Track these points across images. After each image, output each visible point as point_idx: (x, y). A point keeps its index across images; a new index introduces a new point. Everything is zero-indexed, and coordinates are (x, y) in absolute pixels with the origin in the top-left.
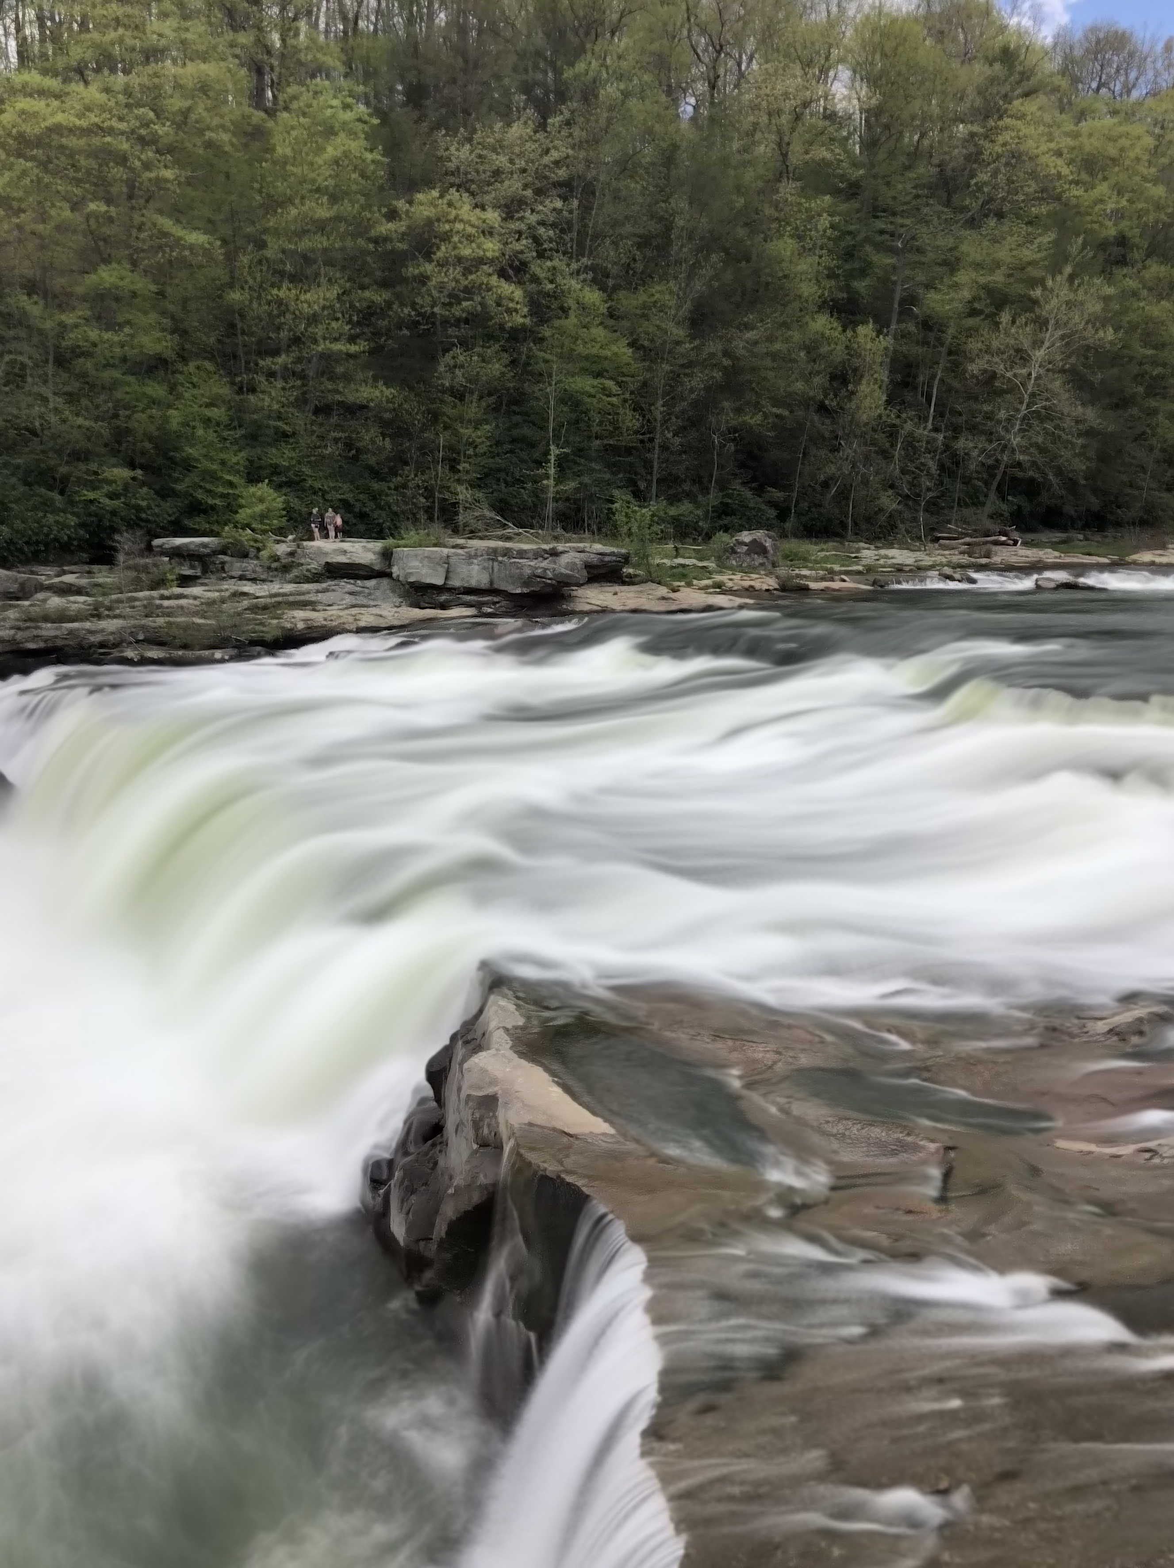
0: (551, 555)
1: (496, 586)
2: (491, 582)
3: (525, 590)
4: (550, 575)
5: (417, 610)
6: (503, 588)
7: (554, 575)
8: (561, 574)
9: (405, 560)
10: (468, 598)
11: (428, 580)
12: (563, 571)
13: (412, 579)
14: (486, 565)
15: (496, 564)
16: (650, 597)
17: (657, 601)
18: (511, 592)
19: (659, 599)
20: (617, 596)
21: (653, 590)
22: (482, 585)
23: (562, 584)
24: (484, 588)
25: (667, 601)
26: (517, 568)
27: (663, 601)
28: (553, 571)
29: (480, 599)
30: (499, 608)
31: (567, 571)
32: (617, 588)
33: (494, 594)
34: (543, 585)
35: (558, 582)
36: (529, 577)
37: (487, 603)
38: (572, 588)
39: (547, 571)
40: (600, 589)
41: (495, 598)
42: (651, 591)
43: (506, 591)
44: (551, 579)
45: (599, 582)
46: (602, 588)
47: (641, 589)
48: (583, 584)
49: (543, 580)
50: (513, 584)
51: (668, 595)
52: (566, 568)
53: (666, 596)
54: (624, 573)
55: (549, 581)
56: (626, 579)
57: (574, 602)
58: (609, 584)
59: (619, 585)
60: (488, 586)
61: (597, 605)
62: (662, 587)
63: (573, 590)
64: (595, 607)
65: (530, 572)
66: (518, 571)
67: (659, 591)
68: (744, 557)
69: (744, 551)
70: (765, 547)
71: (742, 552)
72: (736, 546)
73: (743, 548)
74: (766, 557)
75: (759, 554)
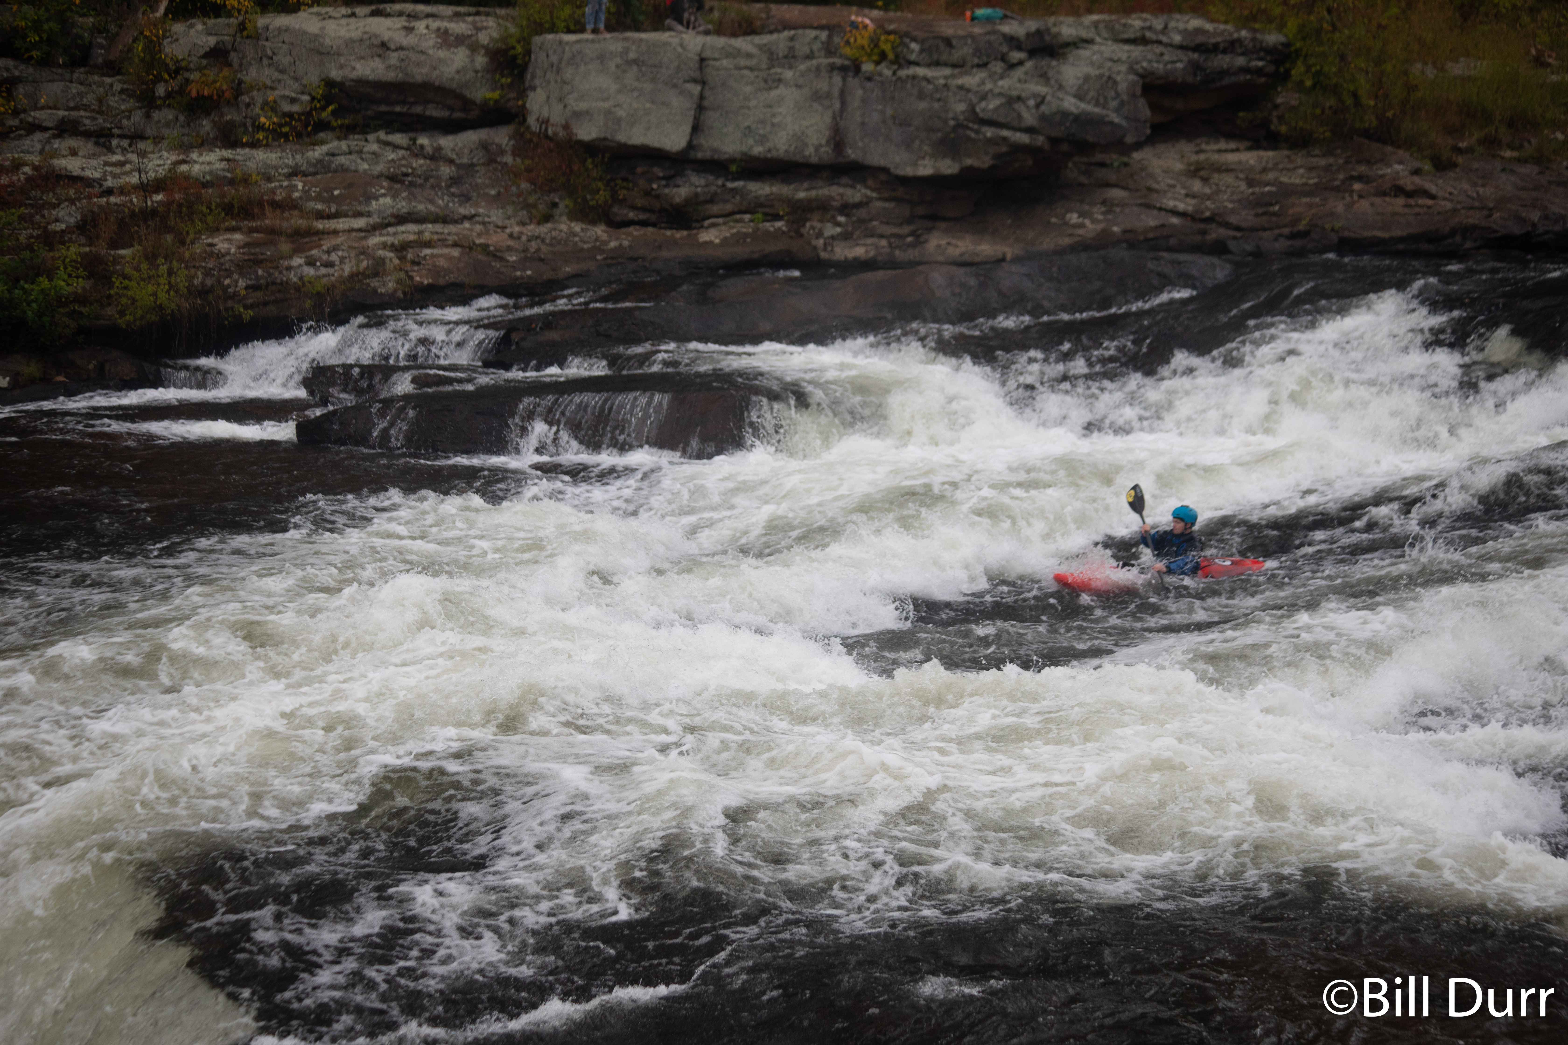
0: (1032, 53)
1: (852, 154)
2: (838, 141)
3: (948, 167)
4: (1029, 118)
5: (599, 231)
6: (875, 159)
8: (1065, 114)
9: (568, 73)
10: (762, 189)
11: (637, 136)
12: (1070, 104)
13: (586, 132)
14: (823, 85)
15: (853, 82)
16: (1357, 186)
17: (1378, 200)
18: (900, 172)
19: (1384, 194)
20: (1251, 183)
21: (1369, 162)
22: (810, 151)
23: (1065, 147)
24: (814, 160)
25: (1412, 201)
26: (921, 96)
27: (1401, 201)
28: (1038, 106)
29: (801, 195)
30: (861, 221)
31: (1083, 106)
32: (1250, 158)
33: (845, 180)
34: (1004, 149)
35: (1054, 141)
36: (959, 126)
37: (822, 207)
38: (1099, 157)
39: (1018, 106)
40: (1194, 158)
41: (849, 192)
42: (1362, 169)
43: (885, 170)
44: (1030, 130)
45: (1190, 135)
46: (1202, 157)
47: (1331, 160)
48: (1138, 146)
49: (1005, 133)
50: (908, 146)
51: (1417, 180)
52: (1080, 96)
53: (1410, 182)
54: (1276, 107)
55: (1023, 138)
56: (1283, 129)
57: (1104, 202)
58: (1223, 145)
59: (1256, 145)
60: (827, 154)
61: (1183, 215)
62: (1401, 152)
63: (1103, 165)
64: (1175, 220)
65: (961, 107)
66: (922, 105)
67: (1389, 165)
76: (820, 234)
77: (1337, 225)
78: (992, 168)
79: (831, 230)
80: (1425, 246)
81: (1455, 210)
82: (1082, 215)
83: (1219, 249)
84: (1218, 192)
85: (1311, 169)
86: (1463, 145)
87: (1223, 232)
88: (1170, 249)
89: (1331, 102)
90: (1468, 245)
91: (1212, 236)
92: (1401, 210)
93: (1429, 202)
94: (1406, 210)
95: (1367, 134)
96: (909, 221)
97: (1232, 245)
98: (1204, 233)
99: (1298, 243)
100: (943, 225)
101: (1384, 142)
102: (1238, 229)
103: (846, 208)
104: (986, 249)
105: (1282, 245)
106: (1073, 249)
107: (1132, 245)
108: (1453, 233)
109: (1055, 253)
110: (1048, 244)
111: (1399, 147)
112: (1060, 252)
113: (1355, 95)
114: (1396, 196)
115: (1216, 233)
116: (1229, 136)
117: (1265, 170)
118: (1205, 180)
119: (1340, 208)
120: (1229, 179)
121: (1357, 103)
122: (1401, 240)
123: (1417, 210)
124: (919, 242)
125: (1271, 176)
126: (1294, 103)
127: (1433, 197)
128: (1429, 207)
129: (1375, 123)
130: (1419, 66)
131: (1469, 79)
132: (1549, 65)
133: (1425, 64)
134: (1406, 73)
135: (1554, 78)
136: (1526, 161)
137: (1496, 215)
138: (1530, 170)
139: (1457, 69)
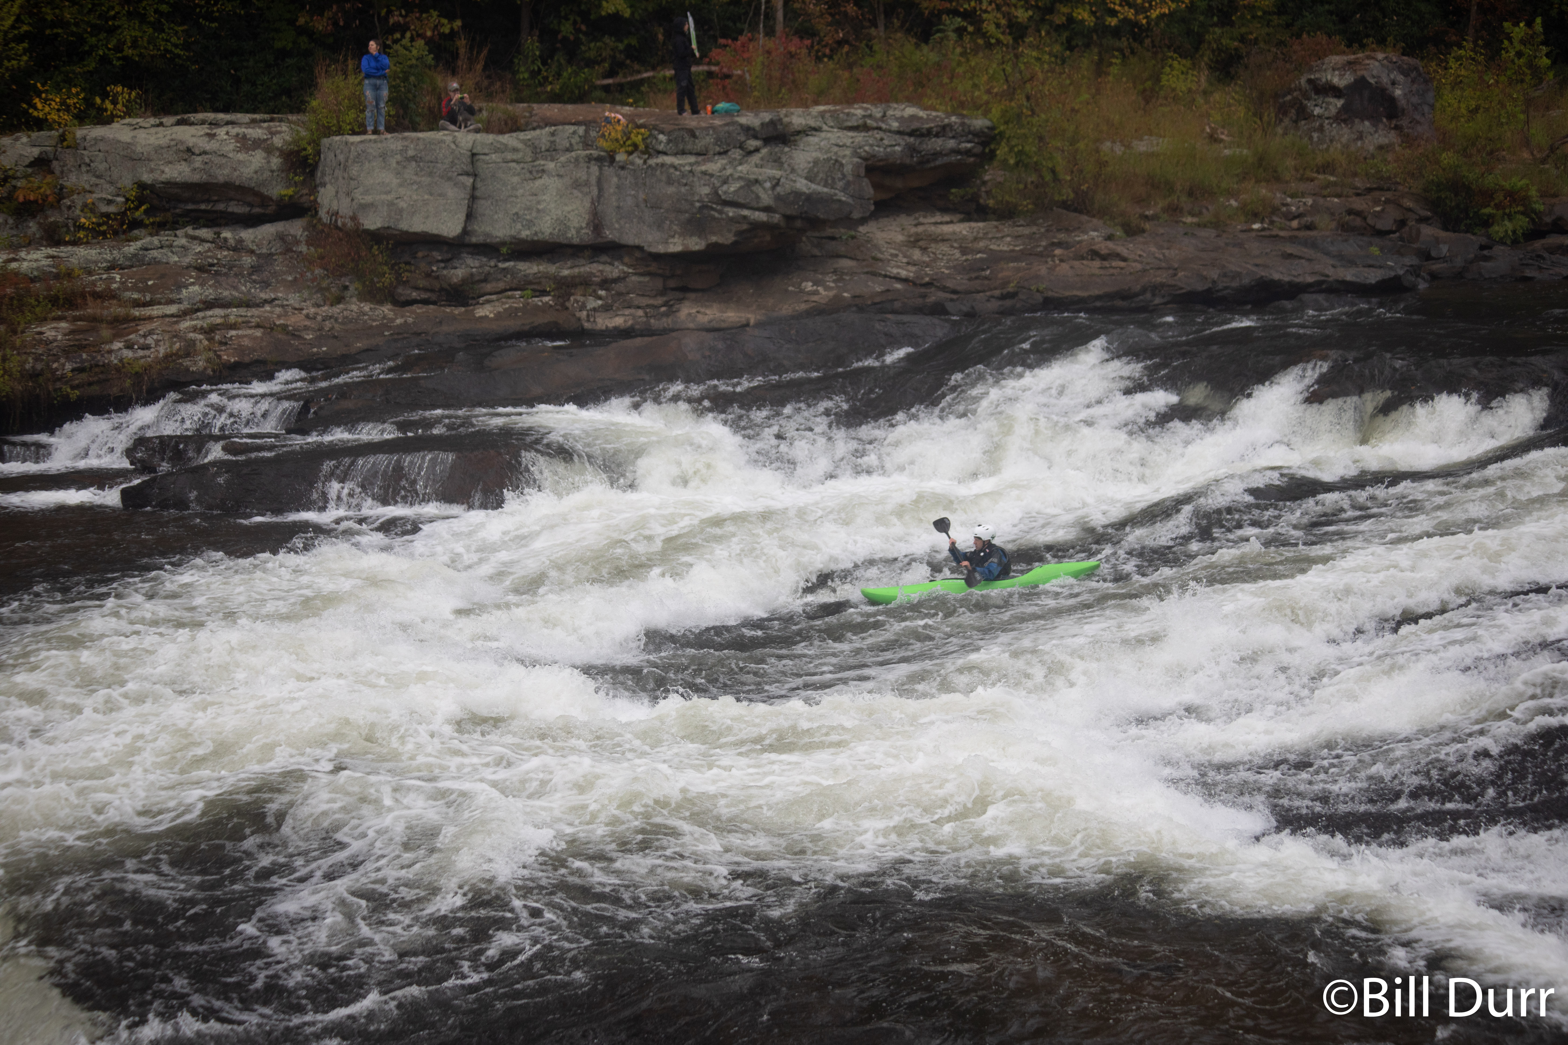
0: (767, 141)
1: (609, 235)
2: (597, 223)
3: (696, 244)
4: (766, 199)
5: (386, 310)
6: (630, 239)
7: (778, 198)
8: (798, 194)
9: (354, 170)
10: (530, 268)
11: (417, 225)
12: (802, 185)
13: (372, 222)
14: (582, 175)
15: (608, 171)
16: (1058, 252)
17: (1077, 264)
18: (653, 250)
19: (1083, 258)
20: (964, 251)
21: (1067, 230)
22: (572, 233)
23: (798, 224)
24: (576, 241)
25: (1106, 264)
26: (670, 182)
27: (1097, 263)
28: (773, 187)
29: (566, 272)
30: (620, 294)
31: (813, 186)
32: (963, 229)
33: (604, 258)
34: (745, 227)
35: (788, 218)
36: (704, 207)
37: (584, 283)
38: (829, 231)
39: (757, 188)
40: (913, 230)
41: (608, 268)
42: (1062, 236)
43: (640, 248)
44: (767, 209)
45: (909, 210)
46: (920, 229)
47: (1034, 229)
48: (863, 221)
49: (746, 212)
50: (659, 226)
51: (1110, 244)
52: (810, 178)
53: (1104, 247)
54: (984, 183)
55: (762, 216)
56: (991, 203)
57: (835, 272)
58: (938, 218)
59: (968, 217)
60: (587, 236)
61: (905, 280)
62: (1095, 221)
63: (833, 238)
64: (898, 286)
65: (706, 190)
66: (671, 190)
67: (1085, 232)
68: (1333, 130)
69: (1333, 111)
70: (1392, 100)
71: (1327, 114)
72: (1309, 99)
73: (1328, 103)
74: (1396, 128)
75: (1374, 119)
76: (583, 307)
77: (1042, 287)
78: (735, 243)
79: (592, 303)
80: (1119, 303)
81: (1144, 271)
82: (816, 283)
83: (938, 310)
84: (936, 259)
85: (1017, 237)
86: (1149, 213)
87: (942, 295)
88: (894, 312)
89: (1033, 178)
90: (1157, 301)
91: (932, 299)
92: (1097, 272)
93: (1122, 264)
94: (1102, 272)
95: (1065, 205)
96: (662, 293)
97: (949, 306)
98: (924, 296)
99: (1008, 303)
100: (692, 295)
101: (1081, 212)
102: (954, 292)
103: (605, 283)
104: (732, 315)
105: (994, 305)
106: (808, 314)
107: (861, 309)
108: (1144, 290)
109: (793, 317)
110: (786, 309)
111: (1094, 216)
112: (797, 317)
113: (1053, 171)
114: (1092, 259)
115: (935, 296)
116: (944, 210)
117: (976, 239)
118: (924, 250)
119: (1043, 270)
120: (944, 248)
121: (1056, 178)
122: (1098, 298)
123: (1112, 271)
124: (671, 312)
125: (981, 244)
126: (1000, 179)
127: (1124, 260)
128: (1121, 269)
129: (1072, 196)
130: (1108, 144)
131: (1153, 154)
132: (1222, 141)
133: (1114, 142)
134: (1097, 151)
135: (1227, 152)
136: (1205, 226)
137: (1181, 274)
138: (1209, 233)
139: (1141, 146)
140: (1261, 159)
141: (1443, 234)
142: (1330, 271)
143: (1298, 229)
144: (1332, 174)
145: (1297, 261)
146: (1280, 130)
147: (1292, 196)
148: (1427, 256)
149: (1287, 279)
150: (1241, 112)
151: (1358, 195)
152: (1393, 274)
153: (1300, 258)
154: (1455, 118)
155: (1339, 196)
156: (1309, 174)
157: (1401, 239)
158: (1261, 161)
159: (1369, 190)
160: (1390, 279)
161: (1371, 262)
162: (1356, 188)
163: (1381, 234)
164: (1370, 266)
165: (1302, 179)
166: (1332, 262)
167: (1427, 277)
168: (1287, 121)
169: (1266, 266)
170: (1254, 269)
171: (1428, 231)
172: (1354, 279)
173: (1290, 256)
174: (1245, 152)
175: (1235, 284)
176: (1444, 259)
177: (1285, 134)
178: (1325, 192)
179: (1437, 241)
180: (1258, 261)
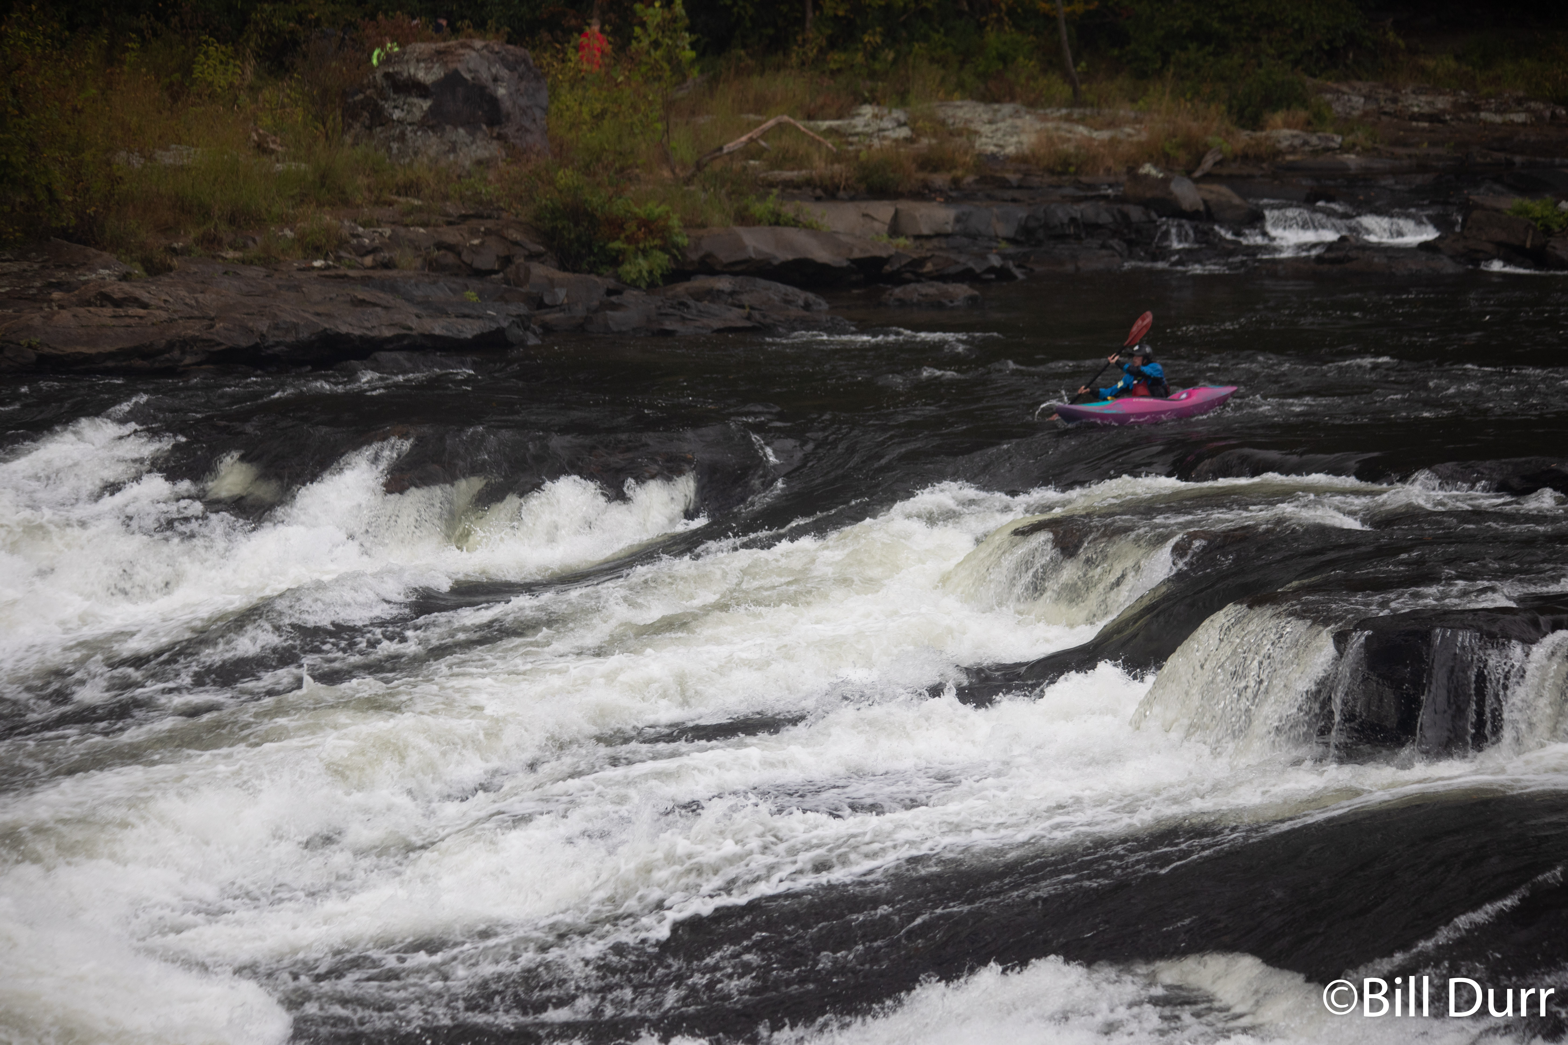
16: (56, 295)
17: (81, 311)
19: (89, 303)
21: (69, 267)
25: (121, 312)
27: (109, 311)
42: (62, 275)
47: (25, 265)
51: (126, 286)
53: (118, 289)
62: (106, 255)
67: (93, 270)
68: (417, 139)
69: (418, 114)
70: (494, 101)
71: (409, 119)
72: (386, 100)
73: (411, 105)
74: (500, 137)
75: (472, 126)
77: (35, 341)
80: (138, 363)
81: (172, 320)
86: (178, 245)
89: (23, 197)
90: (188, 360)
92: (109, 322)
93: (142, 312)
94: (115, 322)
95: (65, 234)
101: (86, 243)
108: (171, 346)
111: (104, 249)
113: (49, 189)
114: (102, 306)
119: (37, 319)
121: (53, 199)
122: (111, 355)
123: (128, 321)
127: (145, 306)
128: (141, 318)
129: (75, 222)
130: (123, 154)
131: (182, 168)
132: (273, 151)
133: (131, 151)
134: (109, 164)
135: (279, 167)
136: (251, 263)
137: (219, 325)
138: (256, 272)
139: (167, 158)
140: (323, 177)
141: (559, 275)
142: (413, 323)
143: (373, 268)
144: (417, 197)
145: (369, 310)
146: (348, 139)
147: (364, 226)
148: (540, 304)
149: (357, 332)
150: (299, 115)
151: (450, 223)
152: (494, 326)
153: (375, 305)
154: (574, 126)
155: (424, 225)
156: (387, 196)
157: (507, 281)
158: (324, 178)
159: (464, 218)
160: (491, 333)
161: (467, 311)
162: (447, 215)
163: (480, 274)
164: (465, 316)
165: (377, 203)
166: (416, 311)
167: (539, 331)
168: (357, 126)
169: (330, 316)
170: (315, 319)
171: (539, 271)
172: (444, 333)
173: (362, 303)
174: (303, 166)
175: (290, 339)
176: (561, 308)
177: (355, 144)
178: (408, 220)
179: (552, 283)
180: (320, 309)
